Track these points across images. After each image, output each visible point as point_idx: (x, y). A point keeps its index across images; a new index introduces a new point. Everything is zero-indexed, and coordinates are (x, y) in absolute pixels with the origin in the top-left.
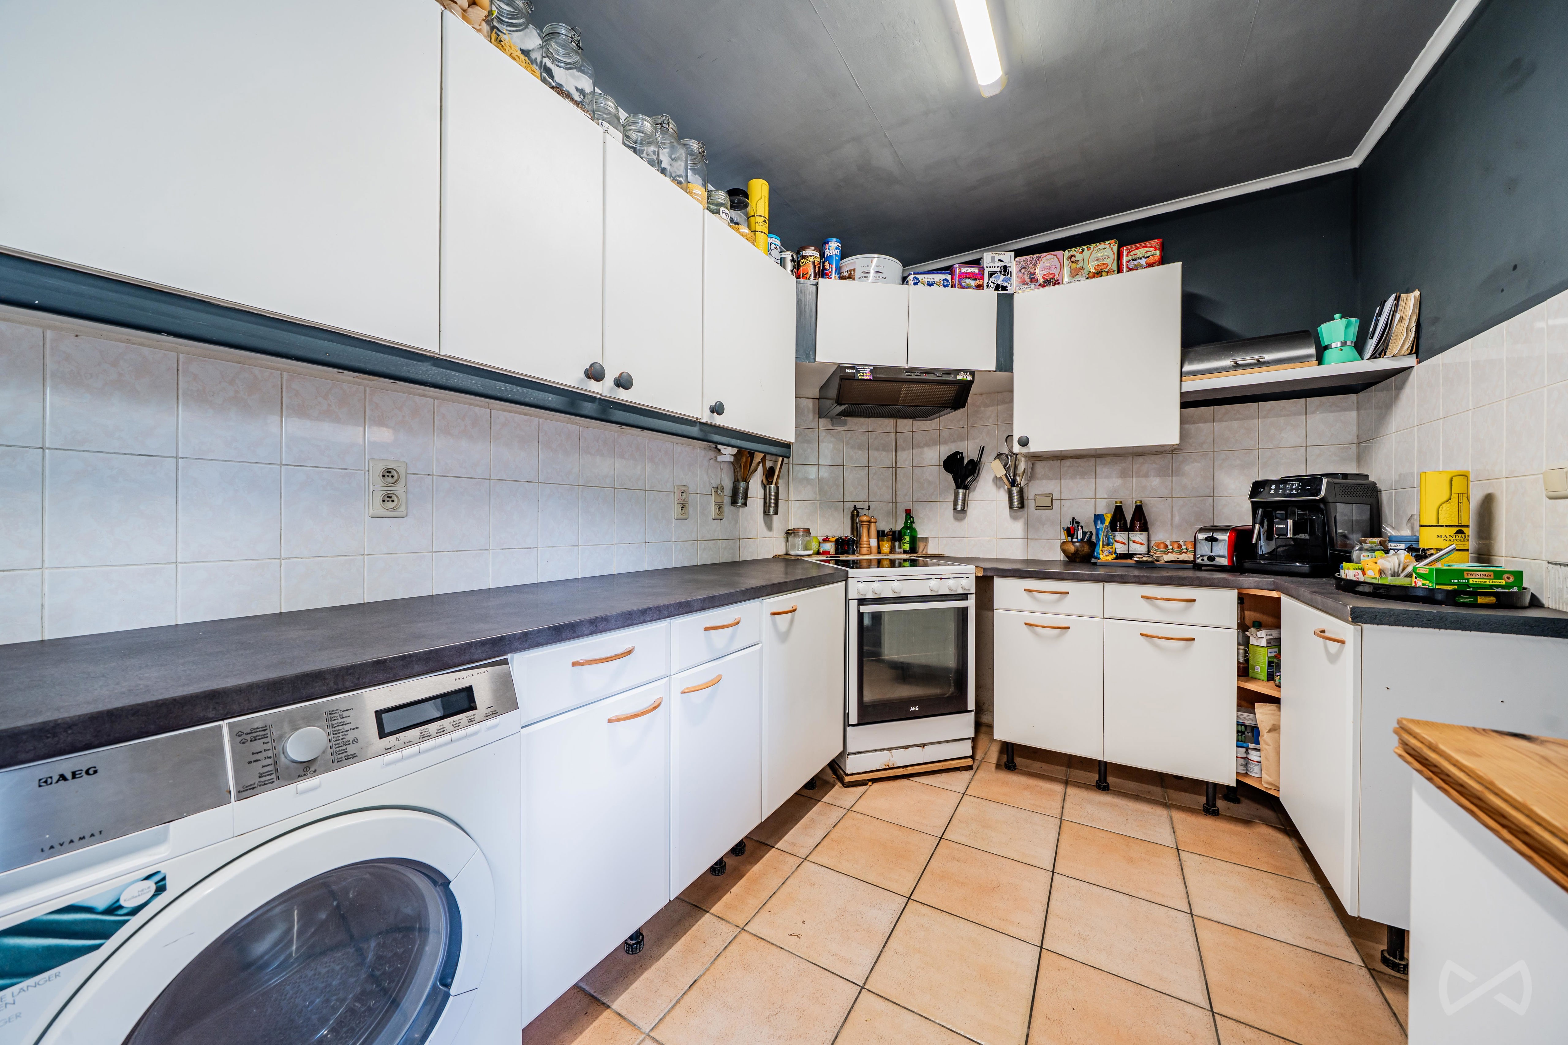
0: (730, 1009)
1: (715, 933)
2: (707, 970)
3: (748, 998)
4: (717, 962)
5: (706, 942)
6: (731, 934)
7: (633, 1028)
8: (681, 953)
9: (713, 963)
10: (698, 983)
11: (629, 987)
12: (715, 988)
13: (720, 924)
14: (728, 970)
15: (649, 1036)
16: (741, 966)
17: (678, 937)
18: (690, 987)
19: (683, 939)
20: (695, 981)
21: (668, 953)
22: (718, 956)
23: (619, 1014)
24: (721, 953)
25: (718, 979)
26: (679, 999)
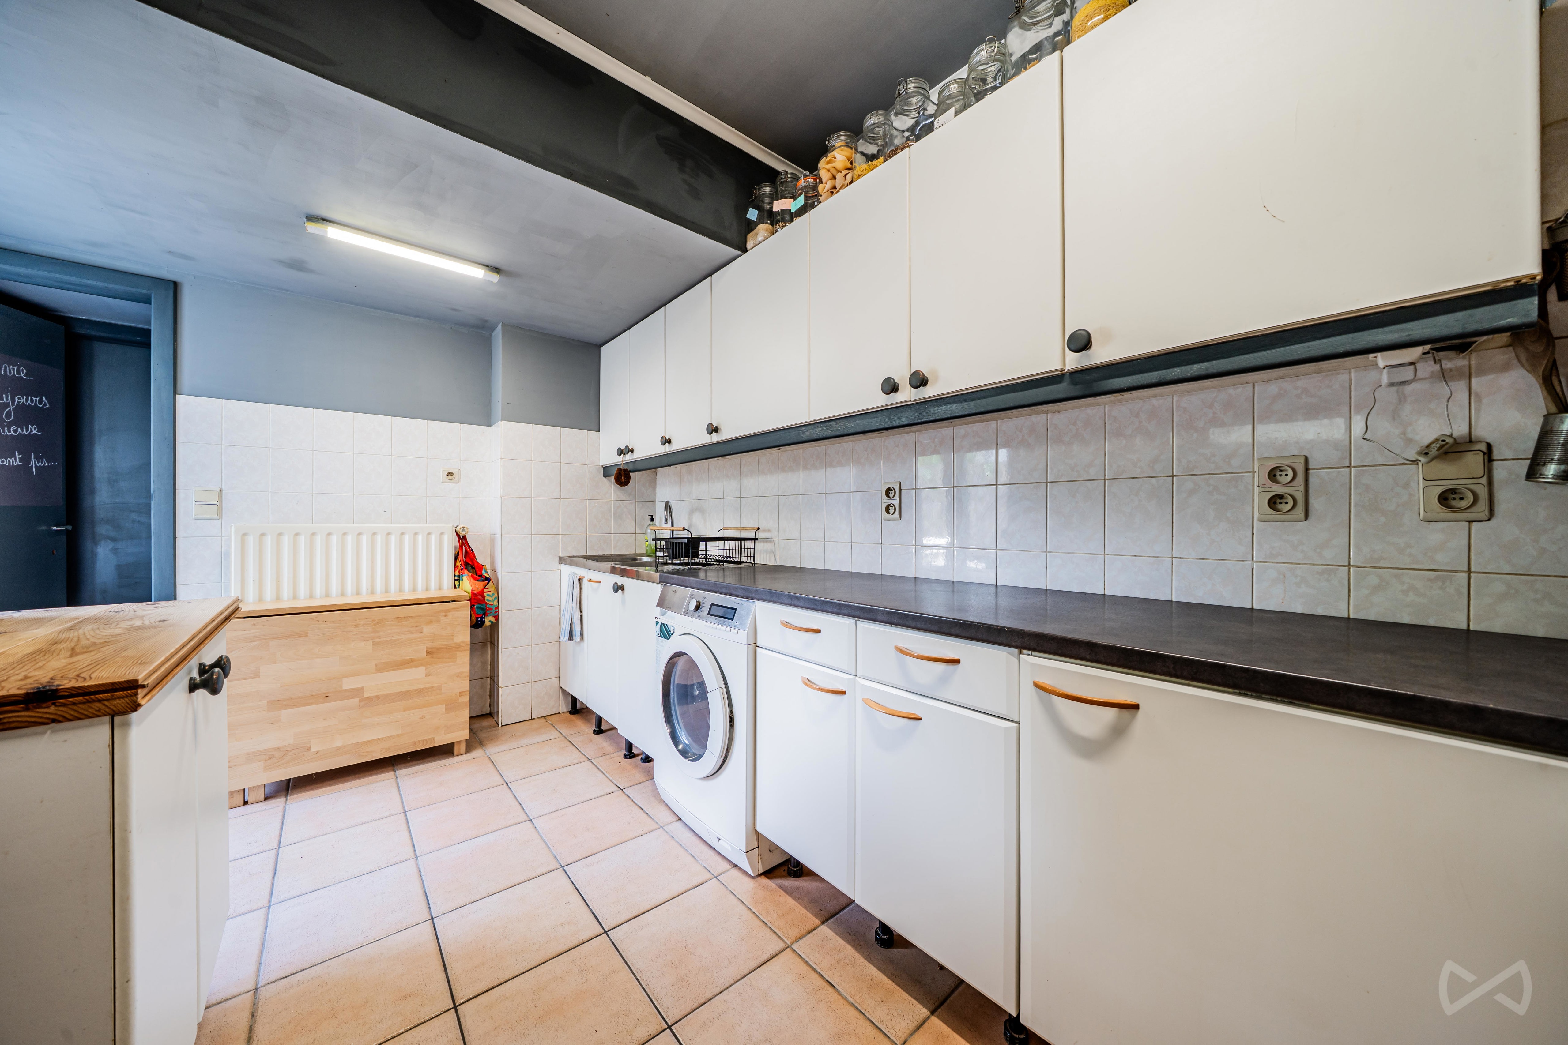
0: (792, 1009)
1: (895, 1014)
2: (845, 998)
3: (799, 1028)
4: (852, 1009)
5: (883, 1003)
6: (892, 1031)
7: (798, 937)
8: (870, 978)
9: (853, 1005)
10: (829, 987)
11: (839, 936)
12: (819, 1001)
13: (909, 1022)
14: (839, 1017)
15: (788, 947)
16: (841, 1031)
17: (893, 977)
18: (827, 981)
19: (890, 982)
20: (834, 986)
21: (872, 967)
22: (861, 1012)
23: (814, 929)
24: (865, 1016)
25: (830, 1005)
26: (817, 971)
